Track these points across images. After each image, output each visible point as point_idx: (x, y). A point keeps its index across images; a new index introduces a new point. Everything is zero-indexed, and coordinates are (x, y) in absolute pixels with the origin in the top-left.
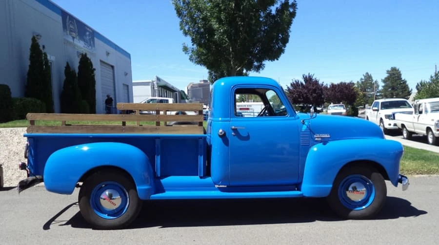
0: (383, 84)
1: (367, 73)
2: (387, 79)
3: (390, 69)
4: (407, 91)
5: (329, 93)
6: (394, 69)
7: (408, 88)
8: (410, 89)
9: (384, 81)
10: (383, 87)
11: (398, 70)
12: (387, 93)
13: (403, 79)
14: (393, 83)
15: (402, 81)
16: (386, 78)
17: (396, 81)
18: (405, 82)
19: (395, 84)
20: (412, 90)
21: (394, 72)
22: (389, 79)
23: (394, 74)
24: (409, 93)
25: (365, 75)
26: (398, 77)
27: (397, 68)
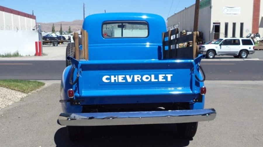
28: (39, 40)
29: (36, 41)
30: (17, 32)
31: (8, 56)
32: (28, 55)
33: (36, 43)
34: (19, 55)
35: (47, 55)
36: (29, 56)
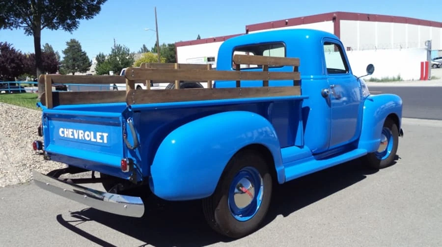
0: (64, 56)
1: (47, 44)
2: (68, 51)
3: (69, 41)
4: (88, 63)
5: (29, 63)
6: (73, 41)
7: (88, 59)
8: (90, 61)
9: (65, 52)
10: (64, 58)
11: (78, 42)
12: (69, 64)
13: (83, 51)
14: (73, 55)
15: (83, 53)
16: (66, 50)
17: (76, 53)
18: (85, 54)
19: (75, 56)
20: (92, 61)
21: (75, 44)
22: (69, 51)
23: (74, 46)
24: (90, 65)
25: (45, 45)
26: (78, 49)
27: (77, 40)
28: (428, 60)
29: (422, 61)
30: (400, 50)
31: (386, 80)
32: (411, 79)
33: (422, 63)
34: (401, 79)
35: (440, 78)
36: (413, 80)
